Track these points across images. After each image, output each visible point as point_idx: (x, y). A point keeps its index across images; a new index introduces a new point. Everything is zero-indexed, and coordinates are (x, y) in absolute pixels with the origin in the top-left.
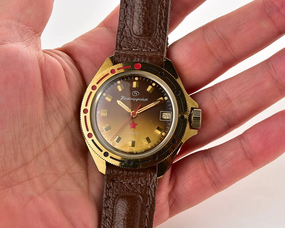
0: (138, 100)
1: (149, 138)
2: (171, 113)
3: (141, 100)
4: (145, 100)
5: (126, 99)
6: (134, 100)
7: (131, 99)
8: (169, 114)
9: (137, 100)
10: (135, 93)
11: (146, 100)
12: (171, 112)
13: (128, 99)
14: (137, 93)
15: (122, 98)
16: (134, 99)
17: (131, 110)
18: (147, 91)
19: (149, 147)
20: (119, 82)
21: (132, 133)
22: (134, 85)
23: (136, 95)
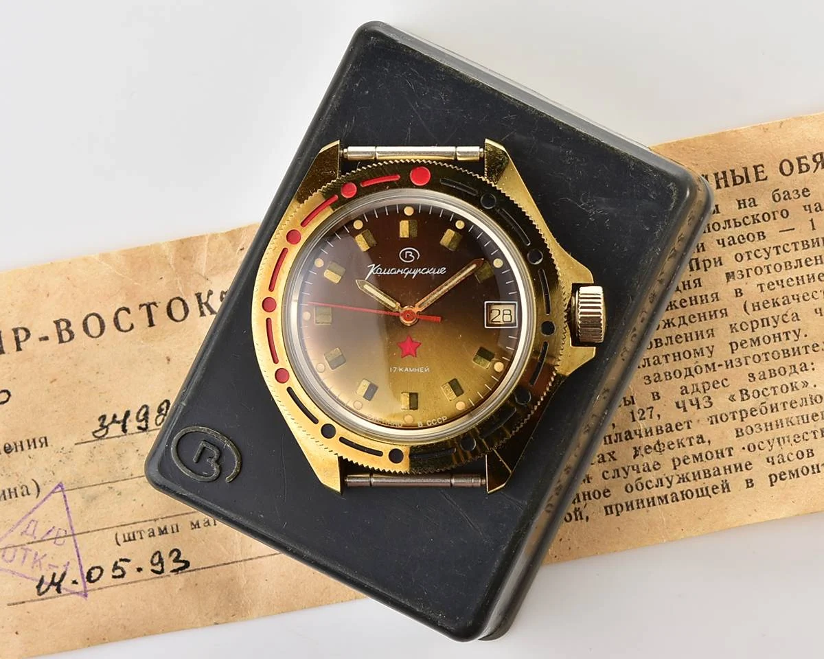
0: (417, 272)
3: (426, 273)
4: (437, 273)
5: (384, 273)
6: (407, 274)
7: (399, 271)
8: (511, 308)
9: (415, 273)
10: (408, 254)
11: (442, 271)
12: (516, 303)
13: (388, 273)
14: (414, 253)
15: (372, 271)
16: (406, 271)
17: (399, 304)
18: (443, 246)
19: (461, 406)
20: (358, 225)
21: (407, 369)
22: (404, 229)
23: (410, 258)
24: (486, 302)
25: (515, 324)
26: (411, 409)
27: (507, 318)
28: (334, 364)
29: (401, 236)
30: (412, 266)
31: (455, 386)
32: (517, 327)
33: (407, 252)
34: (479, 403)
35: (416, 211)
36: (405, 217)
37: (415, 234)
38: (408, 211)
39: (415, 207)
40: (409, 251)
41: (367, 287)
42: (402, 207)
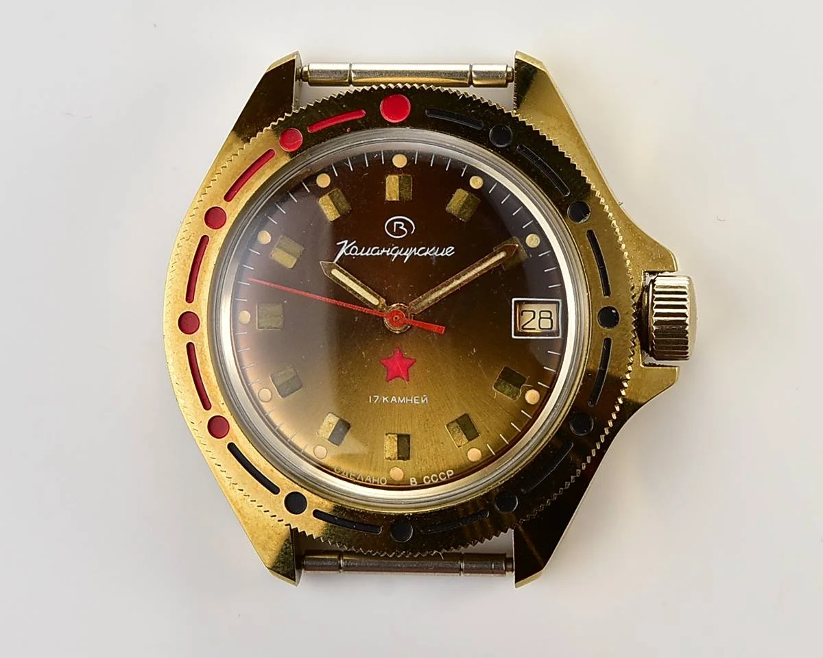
0: (410, 253)
1: (471, 417)
2: (558, 302)
3: (425, 254)
4: (442, 254)
5: (361, 254)
6: (396, 255)
7: (383, 251)
8: (552, 308)
9: (408, 255)
10: (398, 226)
11: (449, 251)
12: (560, 300)
13: (367, 254)
14: (407, 225)
15: (343, 251)
16: (395, 252)
17: (384, 301)
18: (451, 214)
19: (474, 455)
20: (324, 181)
21: (394, 399)
22: (393, 188)
23: (400, 232)
24: (514, 300)
25: (557, 333)
26: (399, 458)
27: (546, 324)
28: (285, 390)
29: (388, 198)
30: (404, 244)
31: (466, 426)
32: (560, 337)
33: (395, 223)
34: (502, 450)
35: (410, 161)
36: (395, 170)
37: (409, 196)
38: (399, 162)
39: (409, 155)
40: (398, 220)
41: (335, 273)
42: (390, 155)
